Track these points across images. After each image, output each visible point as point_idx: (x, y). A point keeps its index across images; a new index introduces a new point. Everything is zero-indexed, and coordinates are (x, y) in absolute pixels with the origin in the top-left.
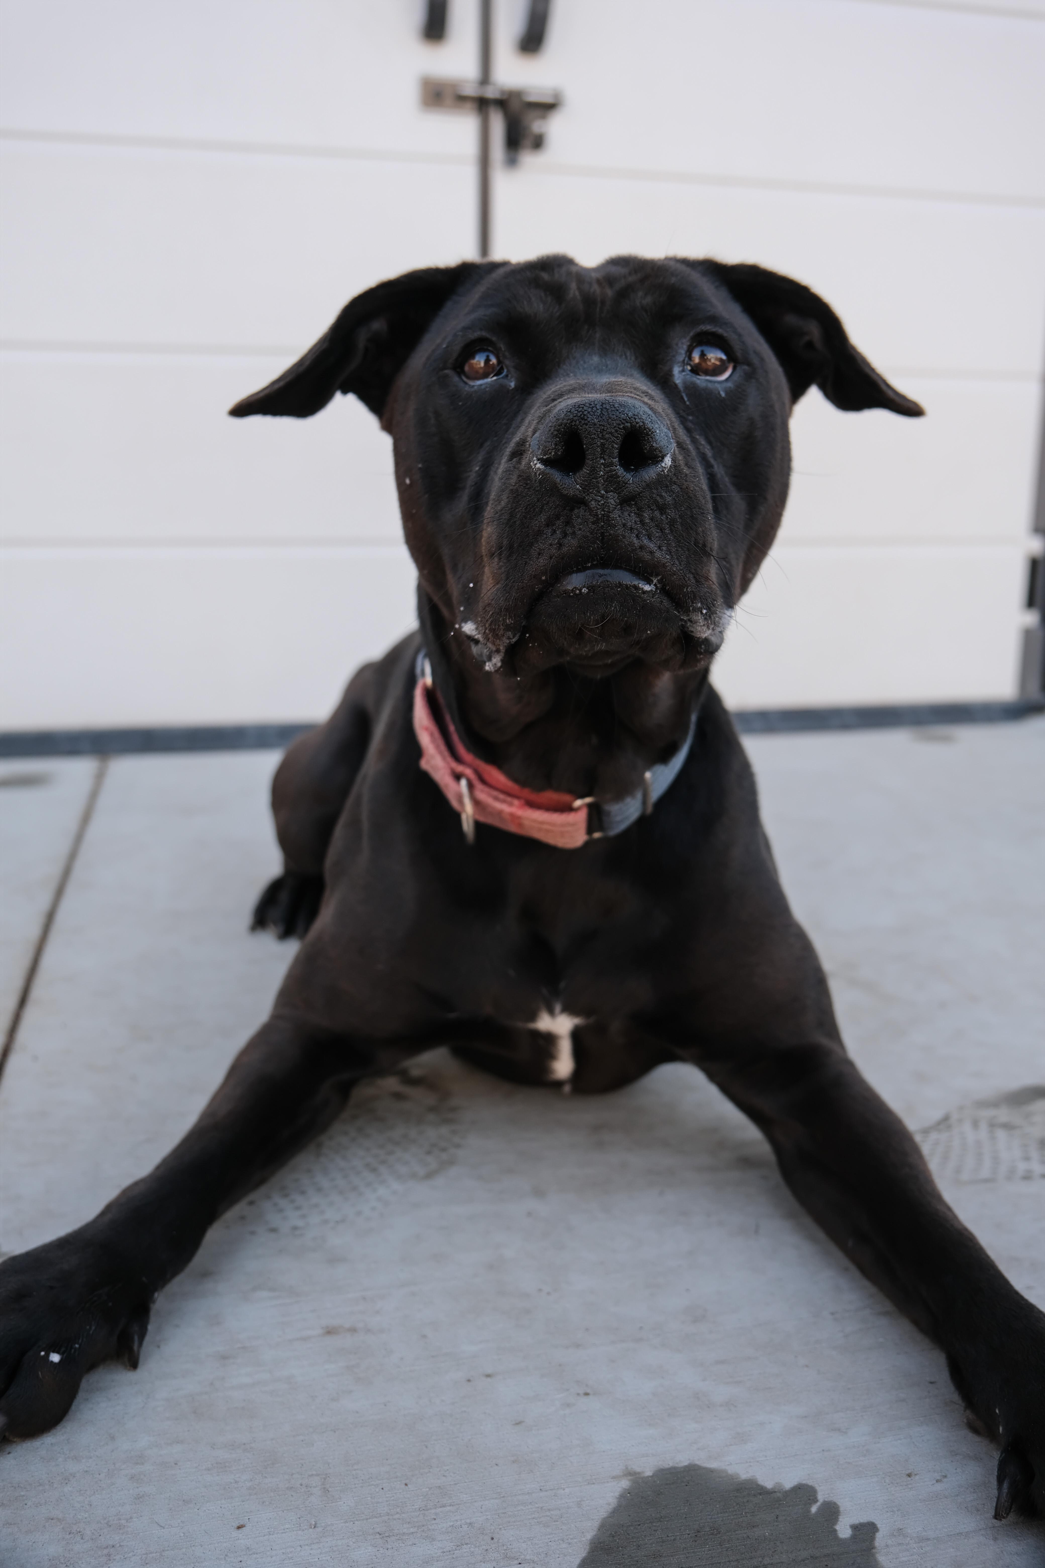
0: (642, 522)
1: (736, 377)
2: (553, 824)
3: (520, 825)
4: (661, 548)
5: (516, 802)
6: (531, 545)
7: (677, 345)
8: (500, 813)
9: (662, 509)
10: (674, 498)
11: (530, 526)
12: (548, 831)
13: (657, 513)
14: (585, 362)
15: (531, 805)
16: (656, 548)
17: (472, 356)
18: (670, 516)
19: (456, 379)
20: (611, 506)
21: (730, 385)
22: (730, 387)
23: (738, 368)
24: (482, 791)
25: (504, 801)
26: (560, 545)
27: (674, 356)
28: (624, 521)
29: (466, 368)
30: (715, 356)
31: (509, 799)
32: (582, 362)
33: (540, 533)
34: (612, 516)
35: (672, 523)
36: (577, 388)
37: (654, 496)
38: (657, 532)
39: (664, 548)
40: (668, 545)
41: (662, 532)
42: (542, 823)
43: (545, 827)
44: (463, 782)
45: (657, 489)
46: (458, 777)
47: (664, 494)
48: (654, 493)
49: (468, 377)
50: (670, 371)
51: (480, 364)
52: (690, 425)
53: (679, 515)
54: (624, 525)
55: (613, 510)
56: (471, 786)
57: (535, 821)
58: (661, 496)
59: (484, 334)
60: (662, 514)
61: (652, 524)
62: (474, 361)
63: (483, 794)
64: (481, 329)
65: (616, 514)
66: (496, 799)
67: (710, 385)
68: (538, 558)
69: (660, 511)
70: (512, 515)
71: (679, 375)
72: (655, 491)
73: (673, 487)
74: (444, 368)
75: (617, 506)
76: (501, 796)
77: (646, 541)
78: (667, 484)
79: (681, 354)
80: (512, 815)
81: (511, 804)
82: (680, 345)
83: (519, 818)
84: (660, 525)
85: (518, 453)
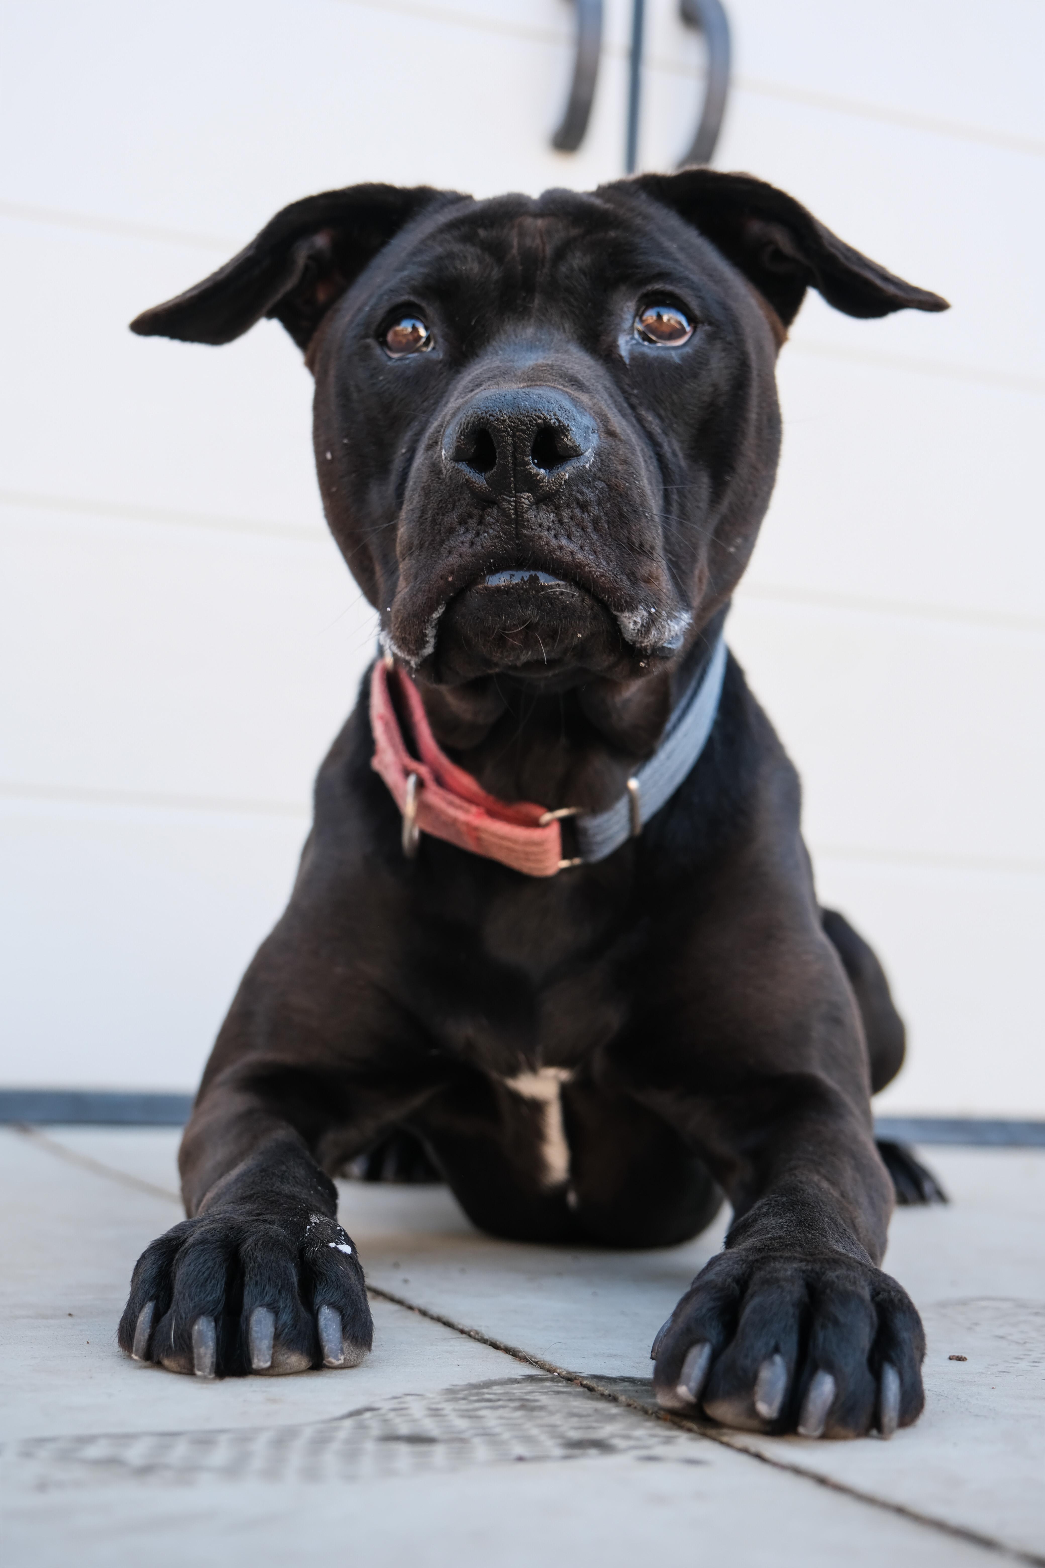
0: (561, 522)
1: (696, 340)
2: (515, 841)
3: (478, 840)
4: (583, 548)
5: (474, 809)
6: (442, 542)
7: (622, 310)
8: (454, 822)
9: (584, 506)
10: (598, 495)
11: (442, 522)
12: (509, 849)
13: (577, 511)
14: (516, 337)
15: (492, 814)
16: (577, 548)
17: (398, 322)
18: (593, 513)
19: (378, 351)
20: (525, 506)
21: (688, 350)
22: (688, 352)
23: (698, 330)
24: (436, 794)
25: (459, 807)
26: (472, 544)
27: (619, 324)
28: (539, 521)
29: (390, 337)
30: (671, 317)
31: (465, 805)
32: (513, 337)
33: (451, 531)
34: (526, 516)
35: (595, 522)
36: (497, 375)
37: (574, 493)
38: (578, 531)
39: (587, 548)
40: (592, 544)
41: (584, 531)
42: (503, 838)
43: (506, 844)
44: (412, 780)
45: (577, 485)
46: (407, 773)
47: (585, 490)
48: (573, 490)
49: (390, 349)
50: (615, 340)
51: (406, 330)
52: (635, 401)
53: (604, 513)
54: (540, 525)
55: (527, 511)
56: (420, 785)
57: (494, 835)
58: (582, 493)
59: (412, 298)
60: (583, 512)
61: (572, 523)
62: (399, 328)
63: (435, 796)
64: (409, 293)
65: (531, 515)
66: (451, 804)
67: (663, 353)
68: (447, 557)
69: (581, 509)
70: (423, 512)
71: (625, 345)
72: (575, 488)
73: (596, 483)
74: (366, 336)
75: (531, 506)
76: (457, 801)
77: (564, 542)
78: (589, 480)
79: (627, 319)
80: (467, 824)
81: (467, 811)
82: (626, 309)
83: (476, 829)
84: (581, 523)
85: (433, 444)
